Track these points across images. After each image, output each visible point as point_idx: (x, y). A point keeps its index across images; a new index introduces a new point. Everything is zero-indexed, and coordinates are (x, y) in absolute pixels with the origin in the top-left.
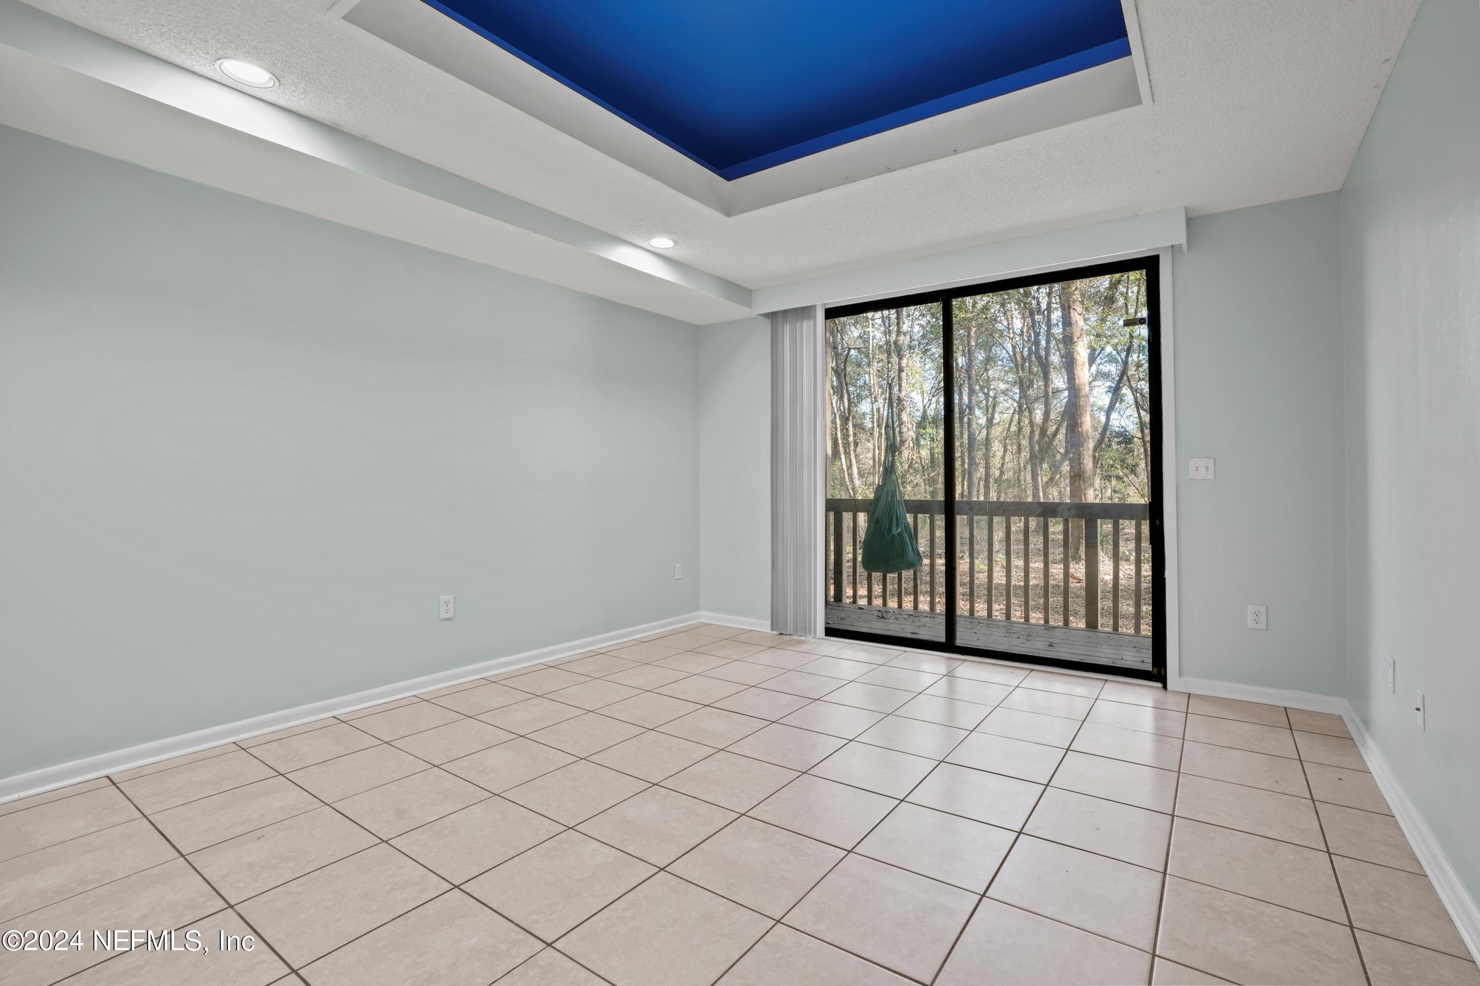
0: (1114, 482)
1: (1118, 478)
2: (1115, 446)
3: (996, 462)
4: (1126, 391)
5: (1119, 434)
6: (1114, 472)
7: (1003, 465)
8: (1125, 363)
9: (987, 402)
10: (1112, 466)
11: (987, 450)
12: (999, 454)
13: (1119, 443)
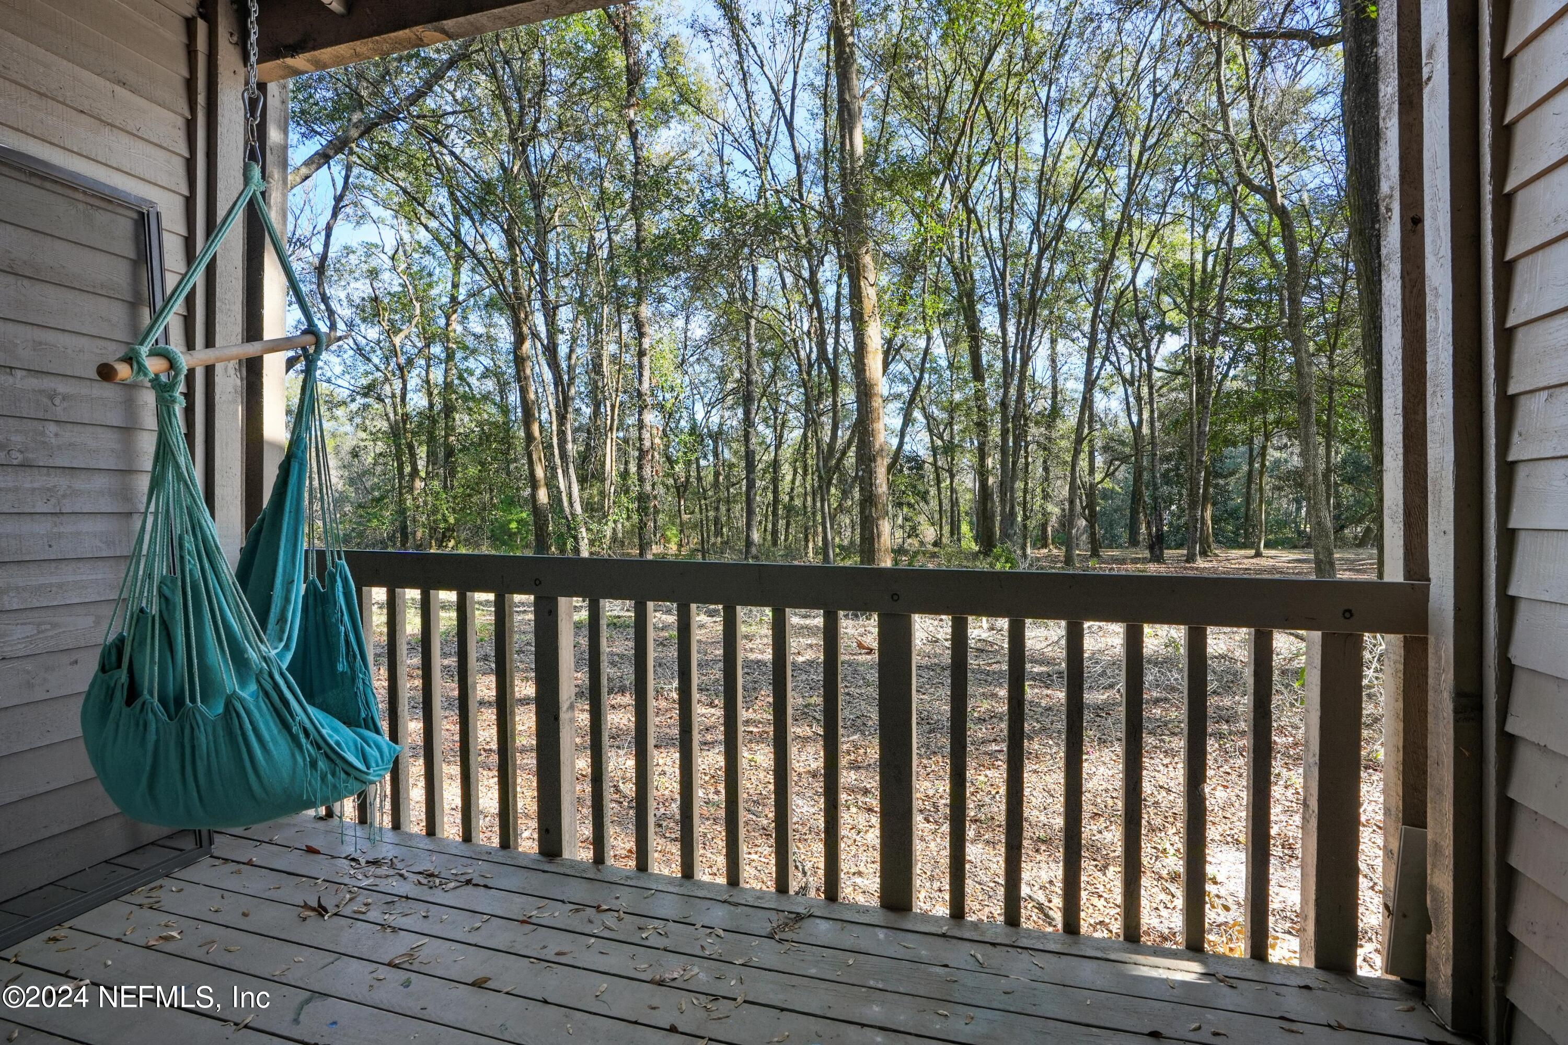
0: (905, 509)
1: (910, 505)
2: (906, 472)
3: (785, 485)
4: (917, 414)
5: (909, 459)
6: (904, 500)
7: (792, 489)
8: (919, 382)
9: (776, 418)
10: (904, 493)
11: (775, 472)
12: (789, 478)
13: (910, 469)
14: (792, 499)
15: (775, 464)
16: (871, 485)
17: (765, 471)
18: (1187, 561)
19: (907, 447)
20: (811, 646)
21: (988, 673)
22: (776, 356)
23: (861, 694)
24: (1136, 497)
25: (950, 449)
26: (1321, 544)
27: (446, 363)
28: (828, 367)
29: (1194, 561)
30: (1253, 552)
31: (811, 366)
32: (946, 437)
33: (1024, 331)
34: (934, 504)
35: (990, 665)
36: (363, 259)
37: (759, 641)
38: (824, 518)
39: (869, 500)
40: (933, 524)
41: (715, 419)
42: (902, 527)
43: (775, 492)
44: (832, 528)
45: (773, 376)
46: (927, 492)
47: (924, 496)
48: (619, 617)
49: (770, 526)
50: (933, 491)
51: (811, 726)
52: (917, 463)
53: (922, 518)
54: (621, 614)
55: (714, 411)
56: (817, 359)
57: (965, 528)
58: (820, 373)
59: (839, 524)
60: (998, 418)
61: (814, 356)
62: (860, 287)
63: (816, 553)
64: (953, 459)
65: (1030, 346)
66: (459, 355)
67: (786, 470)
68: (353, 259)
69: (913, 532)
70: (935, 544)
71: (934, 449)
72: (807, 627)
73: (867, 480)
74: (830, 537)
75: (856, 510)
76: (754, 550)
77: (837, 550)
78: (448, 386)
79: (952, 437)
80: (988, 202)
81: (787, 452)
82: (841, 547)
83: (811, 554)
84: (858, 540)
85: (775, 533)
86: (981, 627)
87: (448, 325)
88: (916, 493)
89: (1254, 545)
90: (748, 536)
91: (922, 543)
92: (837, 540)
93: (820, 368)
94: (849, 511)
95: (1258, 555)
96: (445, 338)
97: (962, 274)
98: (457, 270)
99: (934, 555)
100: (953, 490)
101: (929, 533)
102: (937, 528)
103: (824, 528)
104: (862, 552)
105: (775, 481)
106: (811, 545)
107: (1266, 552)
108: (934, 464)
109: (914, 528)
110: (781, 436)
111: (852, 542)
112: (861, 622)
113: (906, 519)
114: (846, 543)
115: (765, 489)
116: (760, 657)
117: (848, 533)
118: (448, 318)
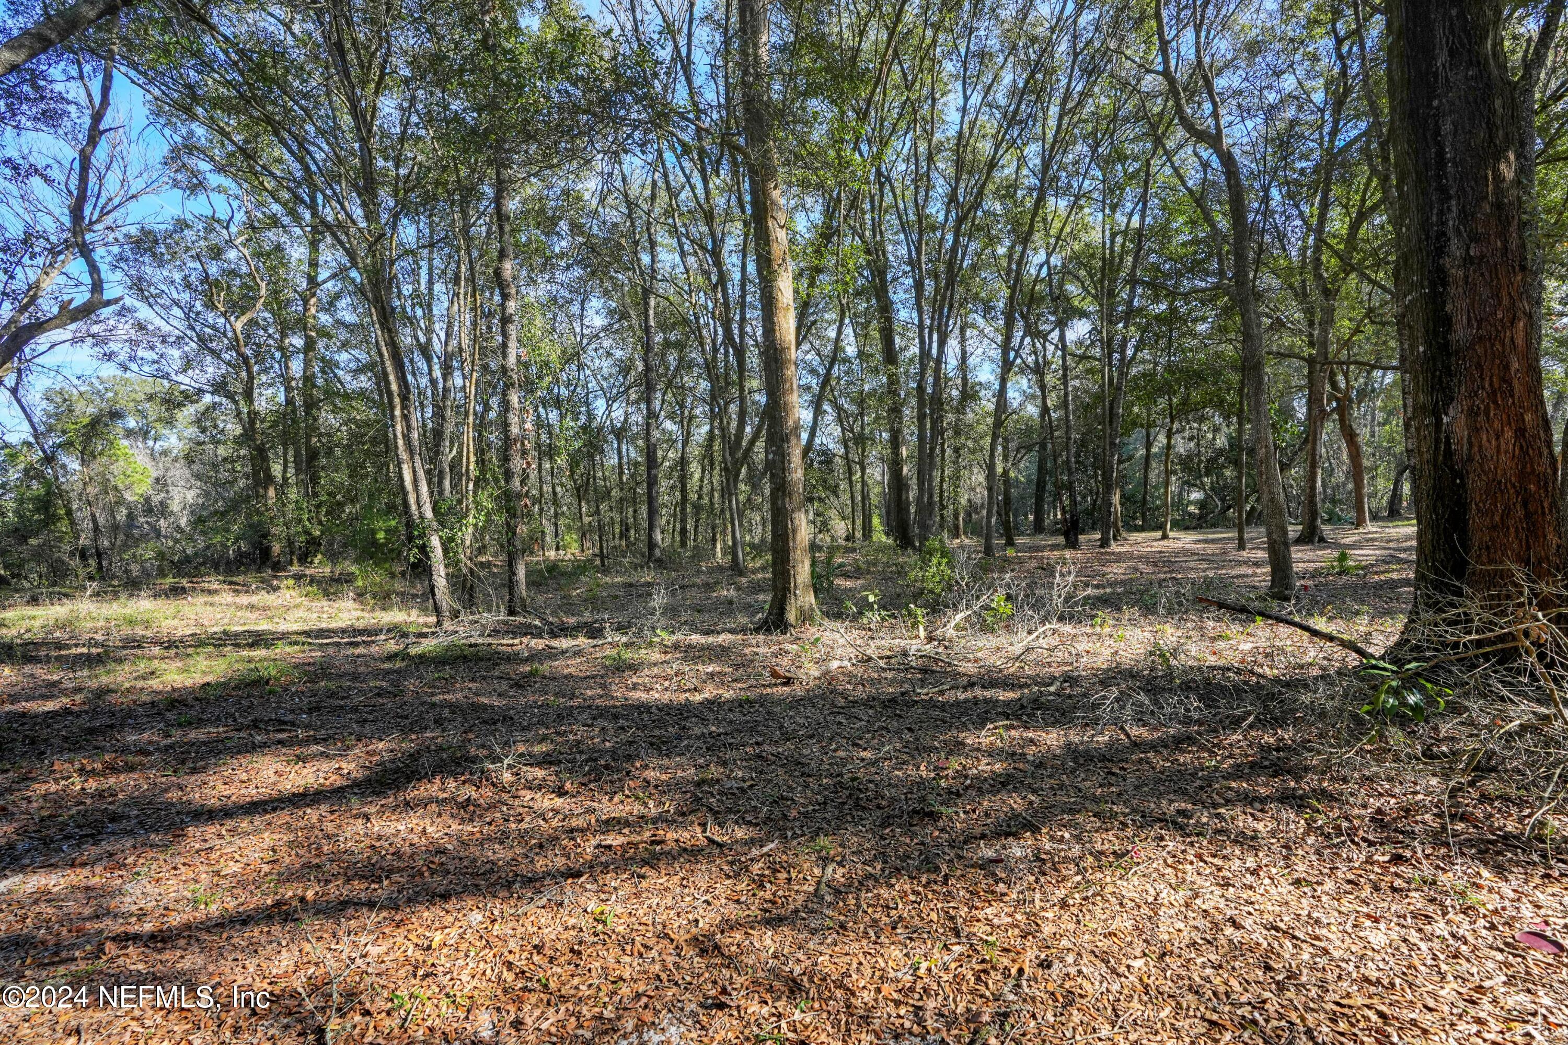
14: (700, 497)
15: (683, 462)
16: (784, 470)
17: (672, 468)
18: (1102, 546)
19: (817, 441)
20: (712, 675)
21: (943, 707)
22: (680, 346)
23: (778, 755)
24: (1040, 486)
25: (861, 440)
26: (1274, 522)
27: (306, 354)
28: (734, 348)
29: (1109, 546)
30: (1159, 534)
31: (715, 350)
32: (857, 430)
33: (941, 308)
34: (845, 497)
35: (942, 693)
36: (201, 234)
37: (646, 672)
38: (732, 515)
39: (781, 489)
40: (844, 519)
41: (618, 414)
42: (813, 522)
43: (683, 490)
44: (741, 525)
45: (677, 369)
46: (837, 486)
47: (834, 490)
48: (476, 645)
49: (678, 526)
50: (843, 485)
51: (703, 825)
52: (827, 458)
53: (833, 513)
54: (480, 641)
55: (615, 405)
56: (723, 342)
57: (876, 521)
58: (726, 358)
59: (750, 522)
60: (914, 402)
61: (720, 338)
62: (767, 228)
63: (724, 554)
64: (864, 451)
65: (947, 325)
66: (321, 344)
67: (695, 468)
68: (189, 234)
69: (824, 527)
70: (847, 539)
71: (845, 442)
72: (709, 647)
73: (778, 464)
74: (738, 536)
75: (767, 506)
76: (658, 553)
77: (748, 549)
78: (308, 379)
79: (862, 428)
80: (904, 167)
81: (694, 451)
82: (752, 546)
83: (719, 554)
84: (769, 538)
85: (683, 531)
86: (917, 637)
87: (306, 310)
88: (826, 487)
89: (1161, 527)
90: (650, 537)
91: (833, 539)
92: (748, 538)
93: (727, 352)
94: (759, 508)
95: (1165, 537)
96: (301, 324)
97: (875, 251)
98: (314, 245)
99: (848, 550)
100: (864, 483)
101: (840, 528)
102: (849, 522)
103: (733, 525)
104: (775, 552)
105: (683, 479)
106: (718, 546)
107: (1171, 534)
108: (846, 457)
109: (825, 524)
110: (688, 433)
111: (763, 540)
112: (774, 638)
113: (818, 514)
114: (757, 540)
115: (672, 488)
116: (643, 696)
117: (759, 531)
118: (306, 302)
